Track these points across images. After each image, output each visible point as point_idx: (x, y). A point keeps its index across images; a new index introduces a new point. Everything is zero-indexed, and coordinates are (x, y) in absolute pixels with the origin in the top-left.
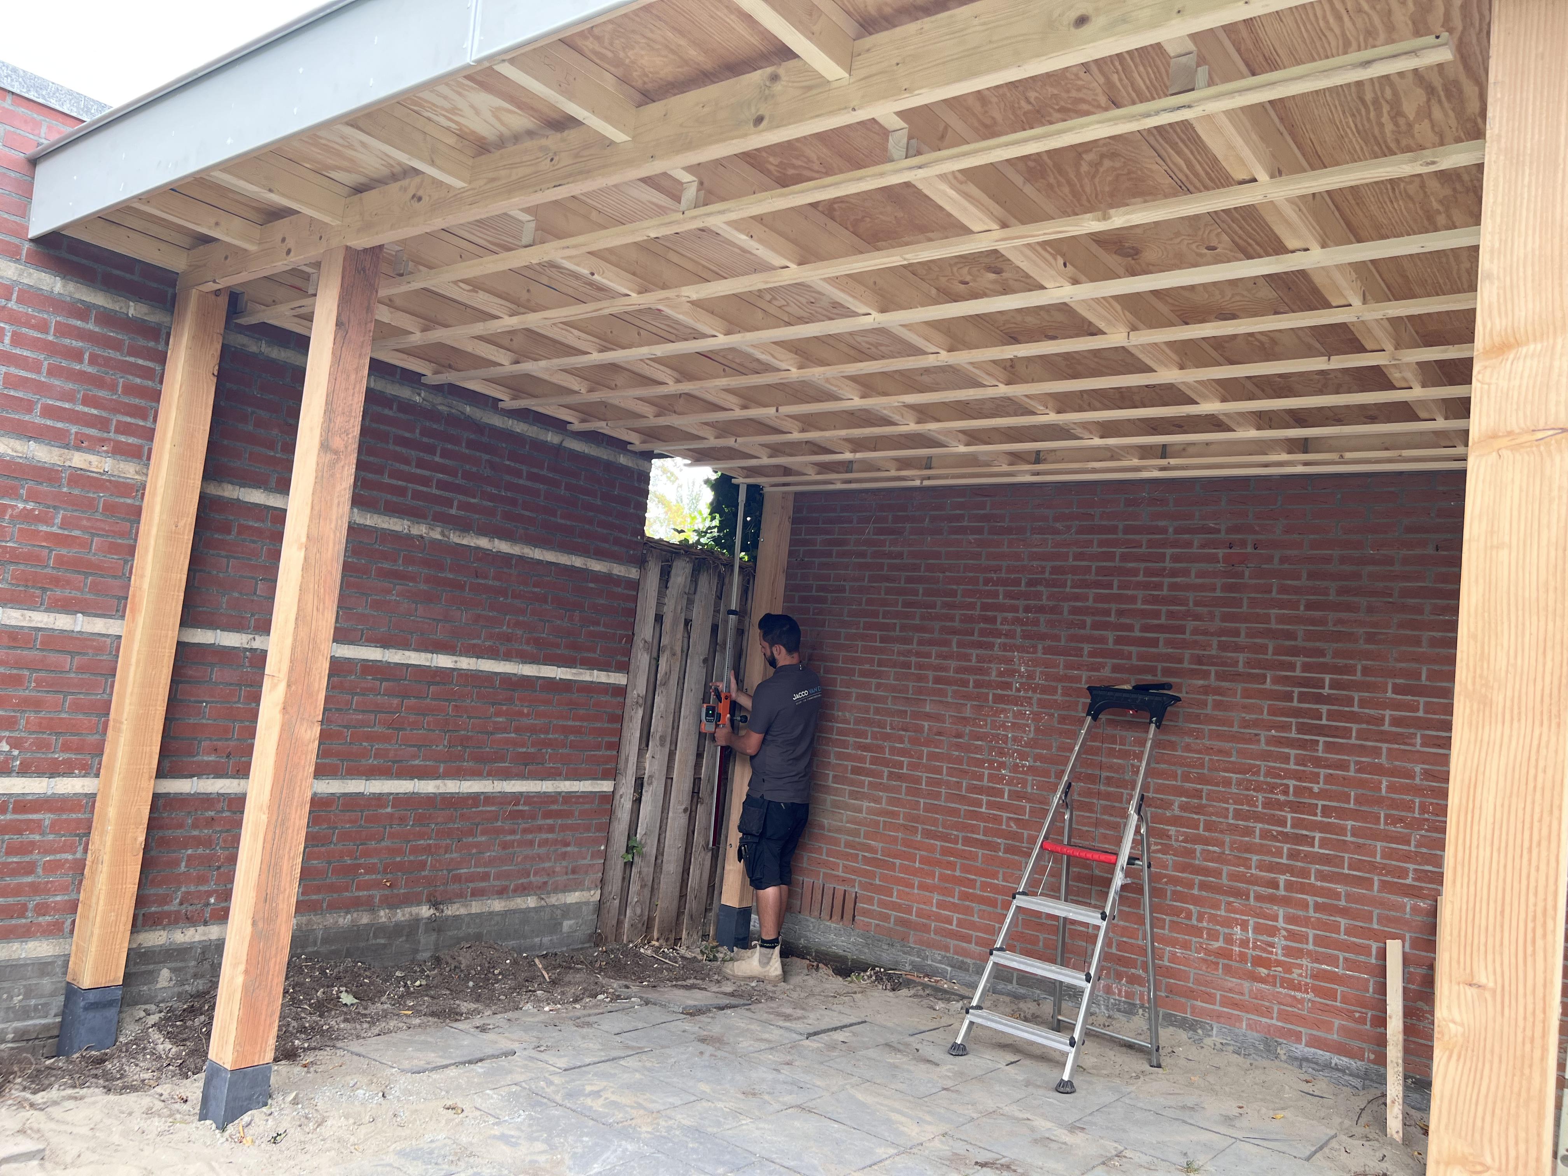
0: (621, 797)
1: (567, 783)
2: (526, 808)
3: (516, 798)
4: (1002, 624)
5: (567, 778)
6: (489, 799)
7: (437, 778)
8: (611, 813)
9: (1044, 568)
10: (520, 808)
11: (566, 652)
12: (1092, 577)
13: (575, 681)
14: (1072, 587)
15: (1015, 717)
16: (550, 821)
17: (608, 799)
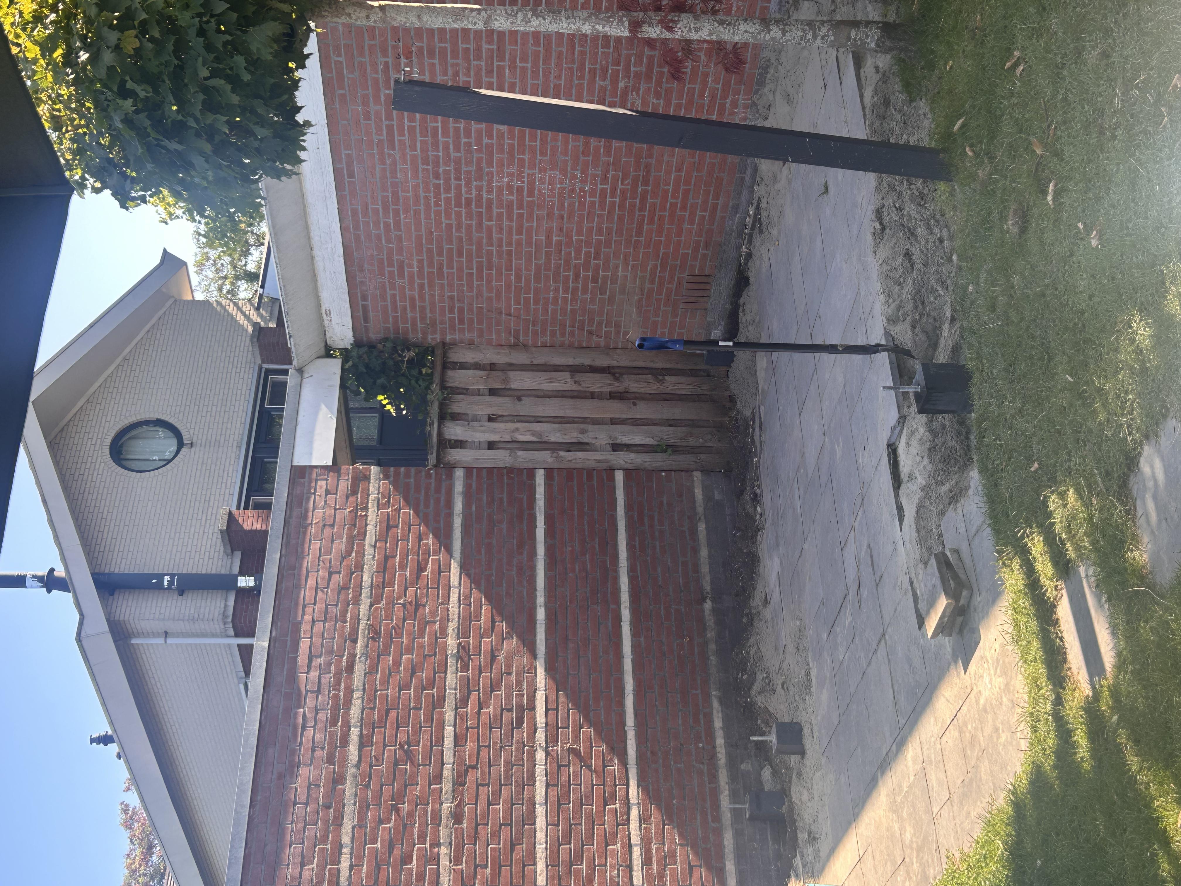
0: (626, 462)
1: (618, 509)
2: (637, 539)
3: (630, 547)
4: (471, 194)
5: (615, 509)
6: (632, 570)
7: (620, 609)
8: (637, 470)
9: (423, 170)
10: (637, 544)
11: (525, 522)
12: (429, 139)
13: (545, 512)
14: (438, 151)
15: (544, 183)
16: (646, 519)
17: (628, 473)
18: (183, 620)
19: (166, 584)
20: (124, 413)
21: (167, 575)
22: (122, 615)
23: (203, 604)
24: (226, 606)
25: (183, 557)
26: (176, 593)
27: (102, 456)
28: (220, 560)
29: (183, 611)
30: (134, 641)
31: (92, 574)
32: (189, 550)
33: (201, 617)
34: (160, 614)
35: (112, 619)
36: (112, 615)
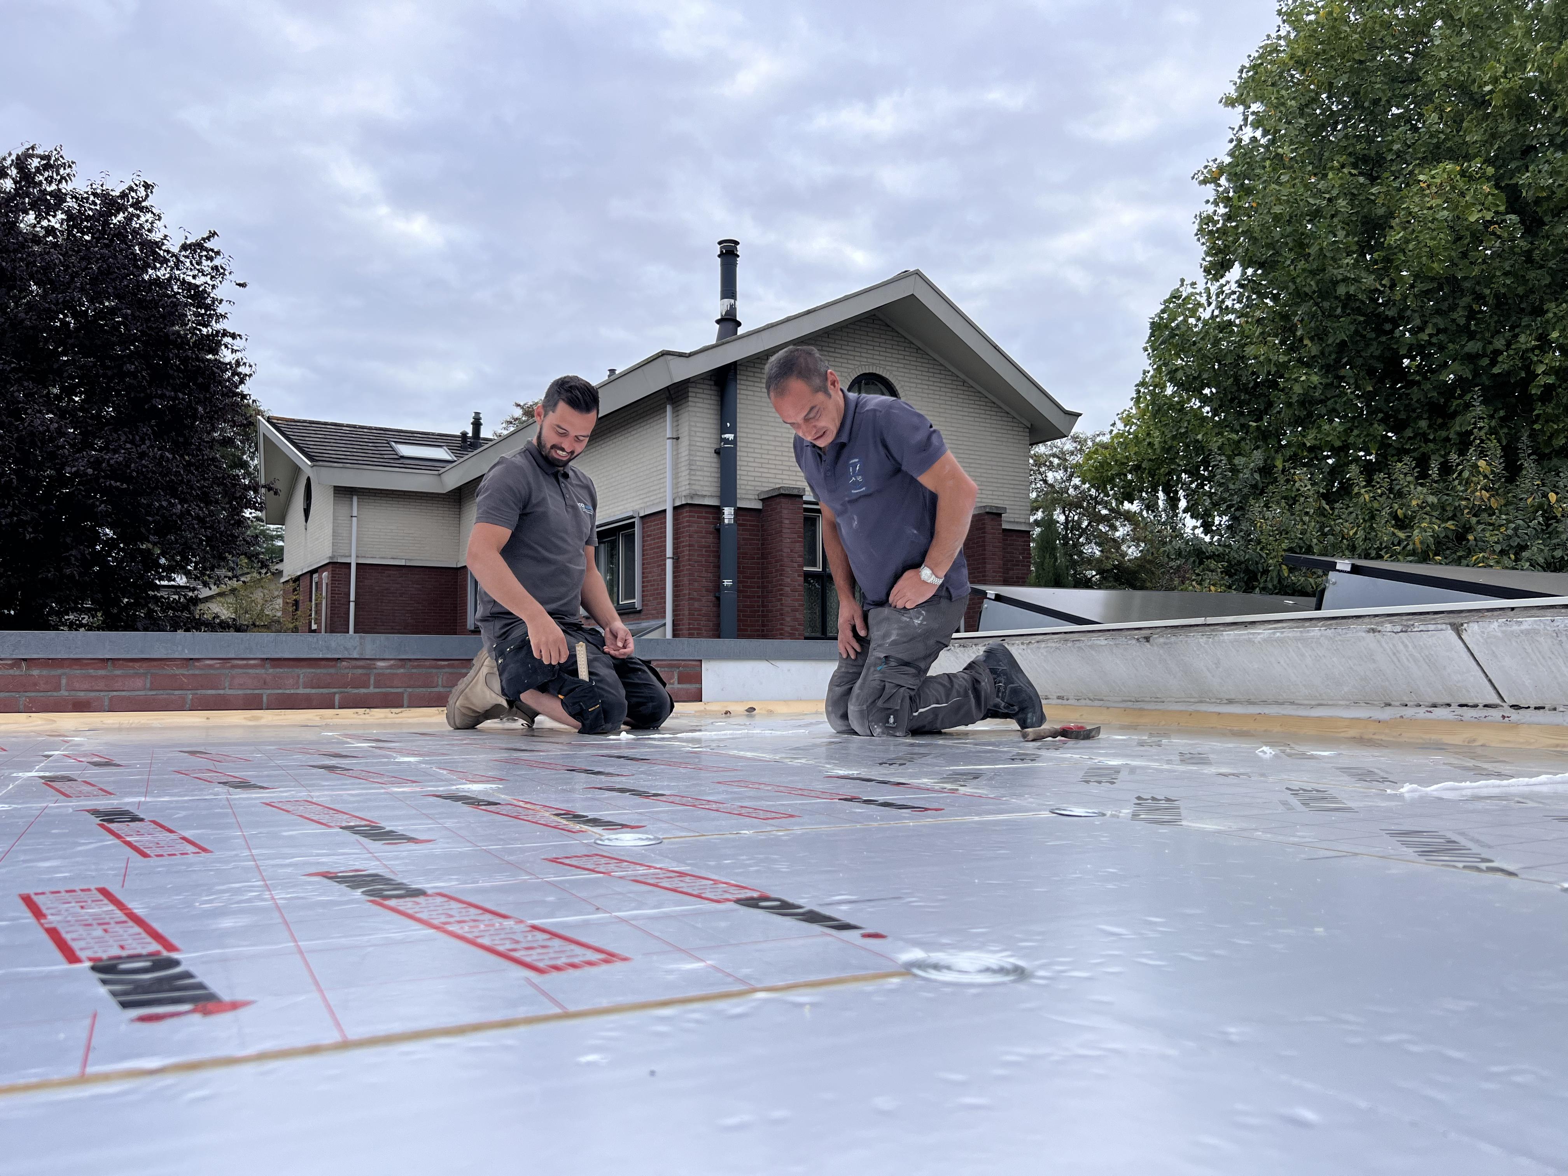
18: (690, 455)
19: (727, 436)
20: (907, 384)
21: (735, 437)
22: (694, 395)
23: (706, 474)
24: (704, 496)
25: (756, 451)
26: (718, 447)
27: (861, 365)
28: (752, 488)
29: (698, 454)
30: (669, 408)
31: (736, 362)
32: (764, 456)
33: (693, 473)
34: (695, 432)
35: (690, 385)
36: (693, 385)
